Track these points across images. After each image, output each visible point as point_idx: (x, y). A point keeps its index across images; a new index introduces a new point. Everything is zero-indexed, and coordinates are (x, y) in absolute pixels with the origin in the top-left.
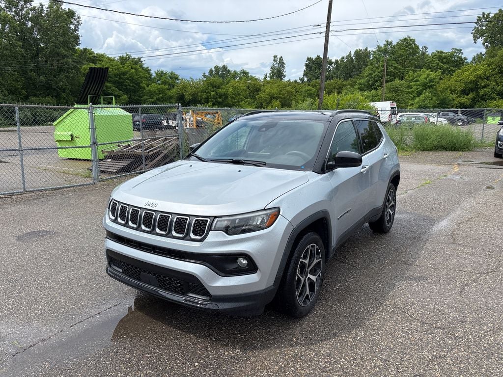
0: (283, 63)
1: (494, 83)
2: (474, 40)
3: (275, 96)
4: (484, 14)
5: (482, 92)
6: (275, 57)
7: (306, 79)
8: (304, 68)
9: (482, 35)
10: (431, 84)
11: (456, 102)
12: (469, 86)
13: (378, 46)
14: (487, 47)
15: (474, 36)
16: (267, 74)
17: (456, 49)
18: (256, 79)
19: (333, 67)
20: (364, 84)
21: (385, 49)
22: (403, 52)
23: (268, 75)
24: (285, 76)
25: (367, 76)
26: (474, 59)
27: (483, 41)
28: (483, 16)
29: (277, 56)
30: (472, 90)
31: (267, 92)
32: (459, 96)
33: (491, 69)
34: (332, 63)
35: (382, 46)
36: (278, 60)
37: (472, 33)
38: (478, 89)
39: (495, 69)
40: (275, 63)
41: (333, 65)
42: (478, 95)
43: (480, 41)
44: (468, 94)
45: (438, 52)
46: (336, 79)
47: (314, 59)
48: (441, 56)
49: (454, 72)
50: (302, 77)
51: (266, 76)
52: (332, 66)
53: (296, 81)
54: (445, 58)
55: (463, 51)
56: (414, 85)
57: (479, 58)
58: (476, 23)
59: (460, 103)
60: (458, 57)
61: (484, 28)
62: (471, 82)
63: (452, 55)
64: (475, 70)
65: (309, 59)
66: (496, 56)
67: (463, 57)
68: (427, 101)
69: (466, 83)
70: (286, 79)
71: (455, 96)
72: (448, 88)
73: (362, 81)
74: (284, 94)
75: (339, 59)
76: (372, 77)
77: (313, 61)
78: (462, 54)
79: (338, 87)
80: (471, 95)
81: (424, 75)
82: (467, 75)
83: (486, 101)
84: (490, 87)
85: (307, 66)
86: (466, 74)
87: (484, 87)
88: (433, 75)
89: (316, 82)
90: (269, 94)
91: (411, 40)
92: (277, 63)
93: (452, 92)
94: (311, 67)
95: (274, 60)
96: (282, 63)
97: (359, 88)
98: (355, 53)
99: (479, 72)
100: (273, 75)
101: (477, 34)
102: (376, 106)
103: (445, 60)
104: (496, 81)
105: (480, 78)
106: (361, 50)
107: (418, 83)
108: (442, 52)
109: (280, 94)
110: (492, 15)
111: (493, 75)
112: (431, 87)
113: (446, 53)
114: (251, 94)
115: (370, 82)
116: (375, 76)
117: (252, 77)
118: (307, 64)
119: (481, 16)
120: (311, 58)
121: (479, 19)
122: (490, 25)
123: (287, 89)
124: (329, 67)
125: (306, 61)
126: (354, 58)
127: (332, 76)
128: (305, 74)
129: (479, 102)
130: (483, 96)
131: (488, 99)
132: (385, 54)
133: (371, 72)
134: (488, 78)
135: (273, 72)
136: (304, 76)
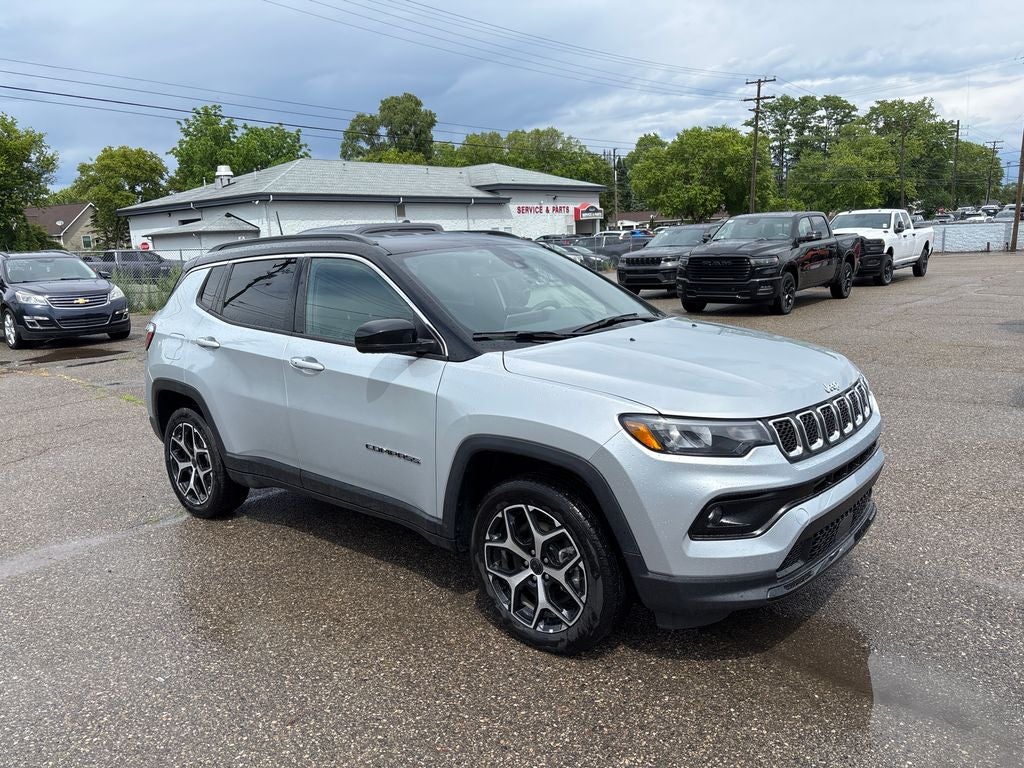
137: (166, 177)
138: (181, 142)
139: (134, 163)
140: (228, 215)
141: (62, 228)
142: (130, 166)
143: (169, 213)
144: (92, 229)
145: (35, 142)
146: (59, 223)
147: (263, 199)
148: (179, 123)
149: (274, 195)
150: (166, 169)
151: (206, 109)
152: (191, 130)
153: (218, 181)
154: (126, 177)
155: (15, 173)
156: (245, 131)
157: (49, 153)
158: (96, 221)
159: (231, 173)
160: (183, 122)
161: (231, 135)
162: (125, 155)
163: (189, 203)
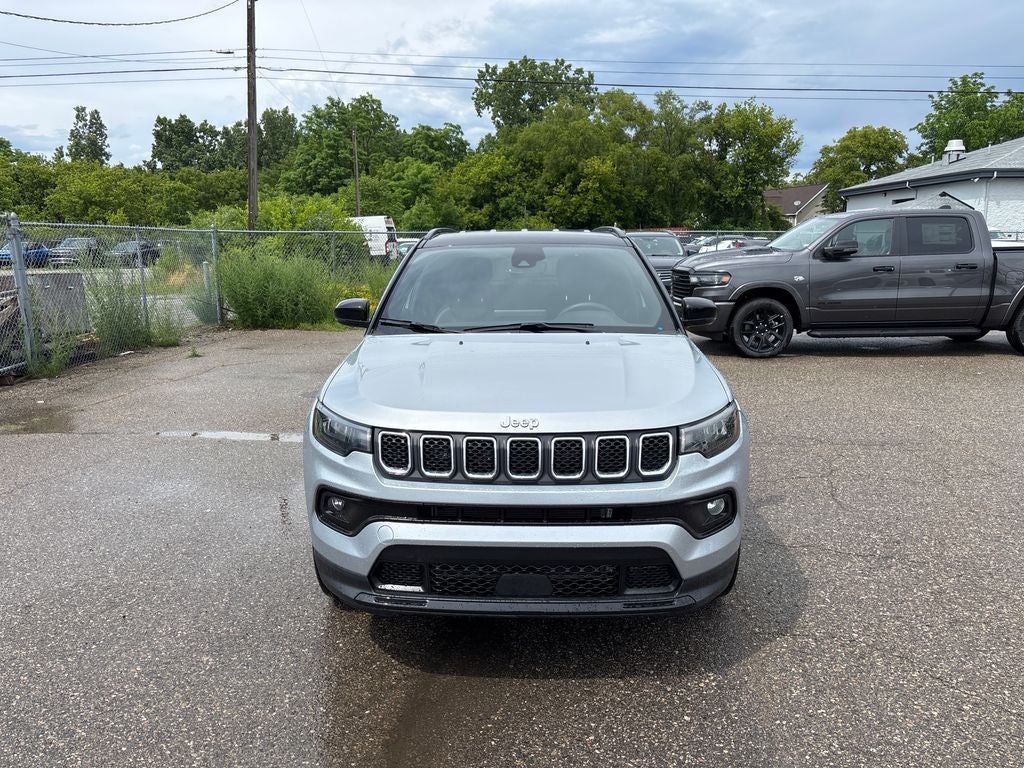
0: (102, 126)
1: (518, 188)
2: (478, 110)
3: (97, 198)
4: (487, 66)
5: (503, 203)
6: (80, 111)
7: (159, 165)
8: (153, 140)
9: (488, 104)
10: (427, 185)
11: (466, 219)
12: (482, 192)
13: (315, 108)
14: (498, 125)
15: (476, 104)
16: (61, 148)
17: (451, 125)
18: (37, 159)
19: (220, 143)
20: (295, 180)
21: (328, 113)
22: (362, 122)
23: (66, 151)
24: (108, 156)
25: (300, 166)
26: (481, 144)
27: (491, 114)
28: (487, 71)
29: (84, 109)
30: (487, 199)
31: (73, 188)
32: (469, 210)
33: (511, 163)
34: (218, 133)
35: (323, 108)
36: (88, 118)
37: (473, 99)
38: (496, 197)
39: (517, 163)
40: (80, 124)
41: (218, 138)
42: (497, 208)
43: (488, 113)
44: (481, 207)
45: (423, 127)
46: (231, 168)
47: (173, 122)
48: (429, 136)
49: (454, 165)
50: (149, 159)
51: (60, 153)
52: (217, 140)
53: (138, 169)
54: (435, 139)
55: (462, 129)
56: (397, 186)
57: (489, 143)
58: (477, 81)
59: (471, 222)
60: (457, 139)
61: (490, 91)
62: (484, 185)
63: (446, 135)
64: (489, 164)
65: (161, 121)
66: (515, 142)
67: (464, 138)
68: (425, 217)
69: (477, 187)
70: (112, 163)
71: (464, 209)
72: (449, 194)
73: (292, 174)
74: (117, 197)
75: (230, 126)
76: (310, 168)
77: (171, 126)
78: (462, 134)
79: (238, 186)
80: (487, 208)
81: (413, 168)
82: (478, 173)
83: (510, 219)
84: (513, 194)
85: (158, 135)
86: (475, 170)
87: (505, 194)
88: (428, 169)
89: (189, 172)
90: (80, 195)
91: (373, 101)
92: (85, 125)
93: (458, 200)
94: (169, 141)
95: (77, 117)
96: (96, 124)
97: (286, 189)
98: (264, 116)
99: (495, 169)
100: (77, 151)
101: (482, 101)
102: (363, 225)
103: (436, 144)
104: (520, 185)
105: (497, 178)
106: (275, 111)
107: (403, 182)
108: (429, 129)
109: (107, 195)
110: (499, 71)
111: (515, 175)
112: (425, 191)
113: (436, 131)
114: (27, 194)
115: (308, 178)
116: (316, 165)
117: (19, 153)
118: (158, 132)
119: (484, 70)
120: (165, 119)
121: (482, 75)
122: (499, 87)
123: (124, 183)
124: (211, 142)
125: (156, 126)
126: (262, 126)
127: (221, 162)
128: (157, 154)
129: (499, 220)
130: (504, 210)
131: (513, 215)
132: (329, 123)
133: (307, 157)
134: (508, 178)
135: (77, 144)
136: (154, 157)
137: (905, 155)
138: (928, 117)
139: (873, 142)
140: (944, 194)
141: (798, 208)
142: (868, 146)
143: (885, 193)
144: (822, 209)
145: (786, 127)
146: (797, 203)
147: (985, 176)
148: (930, 96)
149: (999, 171)
150: (906, 147)
151: (964, 79)
152: (943, 103)
153: (945, 157)
154: (862, 157)
155: (762, 158)
156: (1007, 98)
157: (795, 138)
158: (826, 201)
159: (963, 148)
160: (935, 95)
161: (989, 104)
162: (866, 135)
163: (905, 182)
